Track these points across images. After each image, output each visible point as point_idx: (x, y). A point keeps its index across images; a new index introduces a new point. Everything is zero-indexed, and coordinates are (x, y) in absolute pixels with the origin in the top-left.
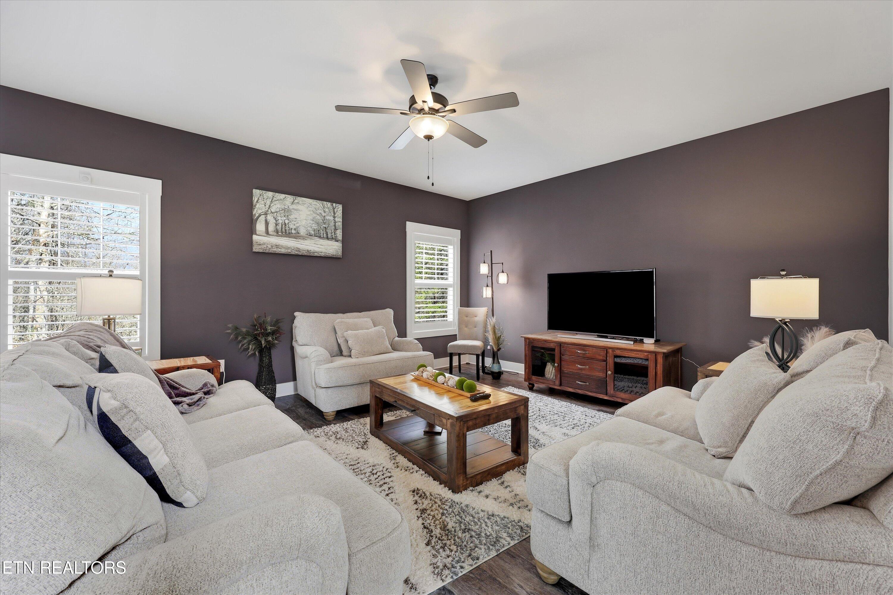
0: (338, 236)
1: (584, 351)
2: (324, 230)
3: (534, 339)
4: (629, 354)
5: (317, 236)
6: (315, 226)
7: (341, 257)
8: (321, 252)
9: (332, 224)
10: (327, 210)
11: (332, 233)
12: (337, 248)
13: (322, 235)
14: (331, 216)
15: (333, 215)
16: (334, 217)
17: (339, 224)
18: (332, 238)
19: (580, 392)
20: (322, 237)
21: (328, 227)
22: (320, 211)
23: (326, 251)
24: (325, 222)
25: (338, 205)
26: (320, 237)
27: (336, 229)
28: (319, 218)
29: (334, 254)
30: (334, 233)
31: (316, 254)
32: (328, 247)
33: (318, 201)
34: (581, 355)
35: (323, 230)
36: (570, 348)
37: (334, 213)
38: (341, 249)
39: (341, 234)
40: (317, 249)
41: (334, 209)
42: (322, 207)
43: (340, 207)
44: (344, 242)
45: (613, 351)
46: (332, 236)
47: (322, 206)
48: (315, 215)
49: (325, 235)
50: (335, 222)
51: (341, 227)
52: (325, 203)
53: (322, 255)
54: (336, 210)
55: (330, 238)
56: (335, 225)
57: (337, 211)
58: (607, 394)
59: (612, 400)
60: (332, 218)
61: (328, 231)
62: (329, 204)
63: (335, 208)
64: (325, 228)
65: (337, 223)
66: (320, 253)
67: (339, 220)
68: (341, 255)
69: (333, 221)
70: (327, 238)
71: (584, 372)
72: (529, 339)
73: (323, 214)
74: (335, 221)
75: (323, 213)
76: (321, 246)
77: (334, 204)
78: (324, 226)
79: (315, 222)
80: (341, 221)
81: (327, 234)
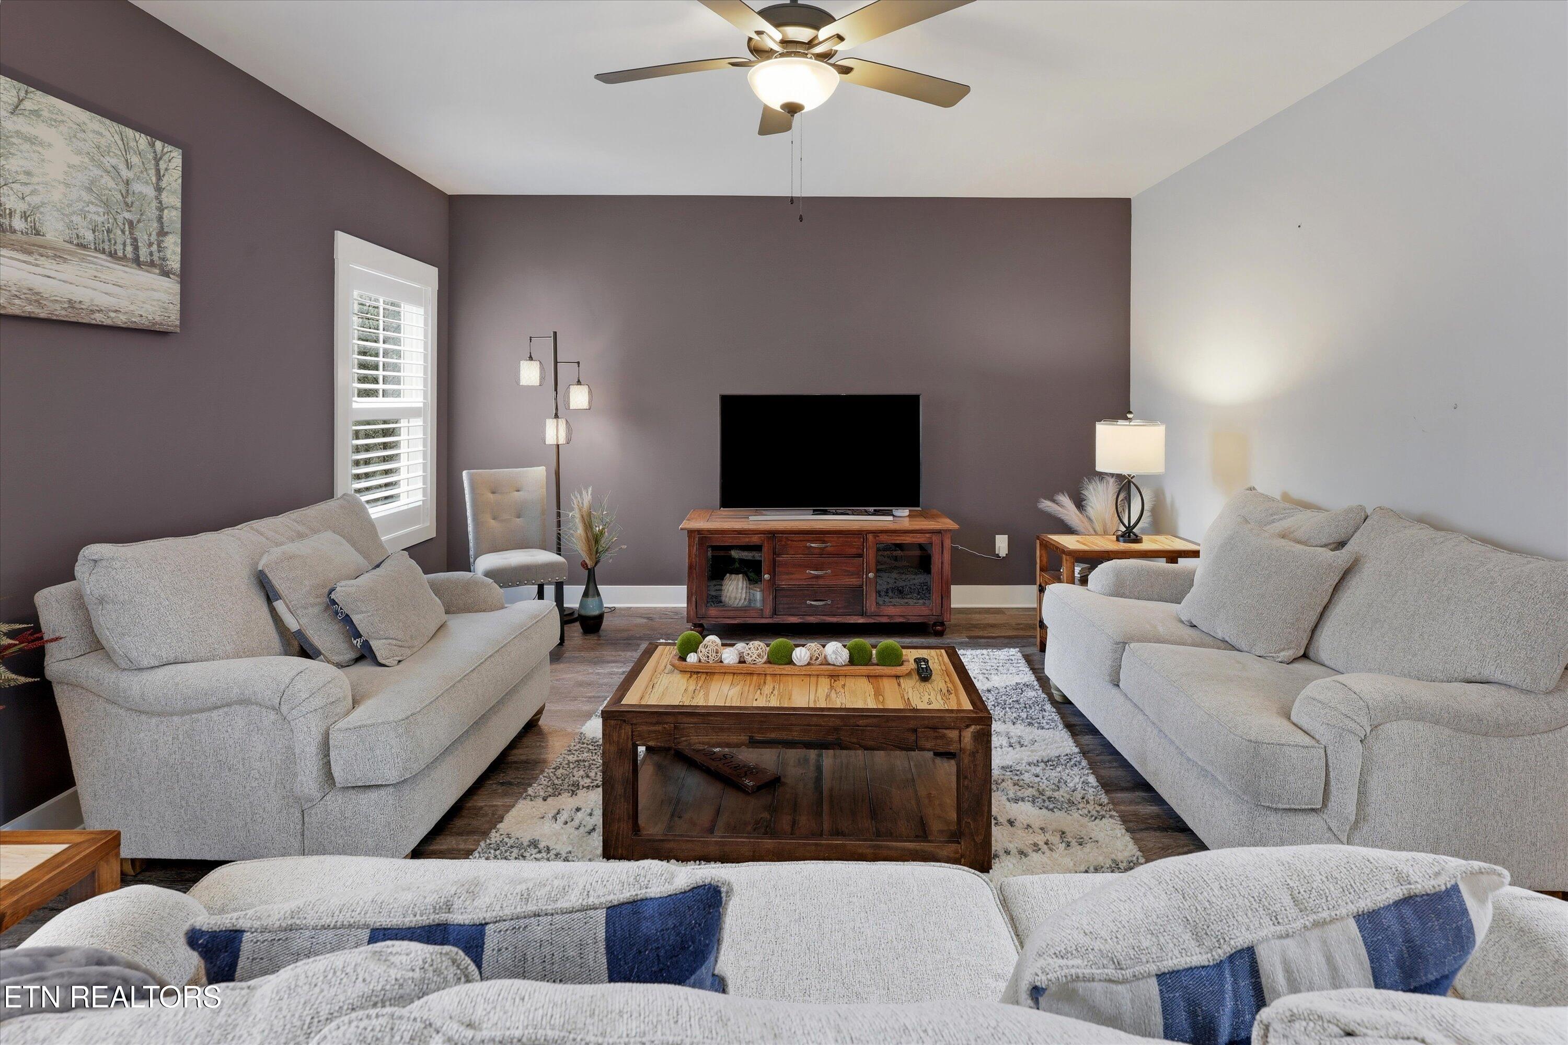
0: (169, 256)
1: (824, 542)
2: (127, 233)
3: (710, 532)
4: (902, 538)
5: (104, 252)
6: (97, 214)
7: (178, 330)
8: (116, 311)
9: (152, 212)
10: (135, 160)
11: (150, 245)
12: (165, 297)
13: (119, 247)
14: (147, 183)
15: (154, 179)
16: (159, 189)
17: (173, 217)
18: (152, 264)
19: (812, 619)
20: (120, 254)
21: (139, 221)
22: (114, 161)
23: (132, 308)
24: (129, 200)
25: (168, 148)
26: (113, 255)
27: (162, 233)
28: (111, 184)
29: (158, 319)
30: (159, 246)
31: (99, 318)
32: (138, 292)
33: (108, 122)
34: (817, 551)
35: (123, 232)
36: (794, 541)
37: (159, 177)
38: (177, 299)
39: (179, 250)
40: (103, 301)
41: (157, 160)
42: (121, 146)
43: (175, 158)
44: (186, 277)
45: (875, 537)
46: (151, 254)
47: (120, 143)
48: (97, 172)
49: (129, 249)
50: (161, 209)
51: (179, 226)
52: (130, 132)
53: (120, 324)
54: (162, 165)
55: (145, 264)
56: (160, 219)
57: (166, 170)
58: (862, 614)
59: (873, 621)
60: (150, 192)
61: (137, 234)
62: (143, 140)
63: (161, 158)
64: (131, 223)
65: (166, 211)
66: (113, 315)
67: (173, 199)
68: (178, 323)
69: (154, 204)
70: (137, 262)
71: (821, 582)
72: (699, 531)
73: (125, 173)
74: (160, 202)
75: (122, 167)
76: (117, 290)
77: (159, 144)
78: (127, 215)
79: (99, 197)
80: (179, 205)
81: (136, 248)
